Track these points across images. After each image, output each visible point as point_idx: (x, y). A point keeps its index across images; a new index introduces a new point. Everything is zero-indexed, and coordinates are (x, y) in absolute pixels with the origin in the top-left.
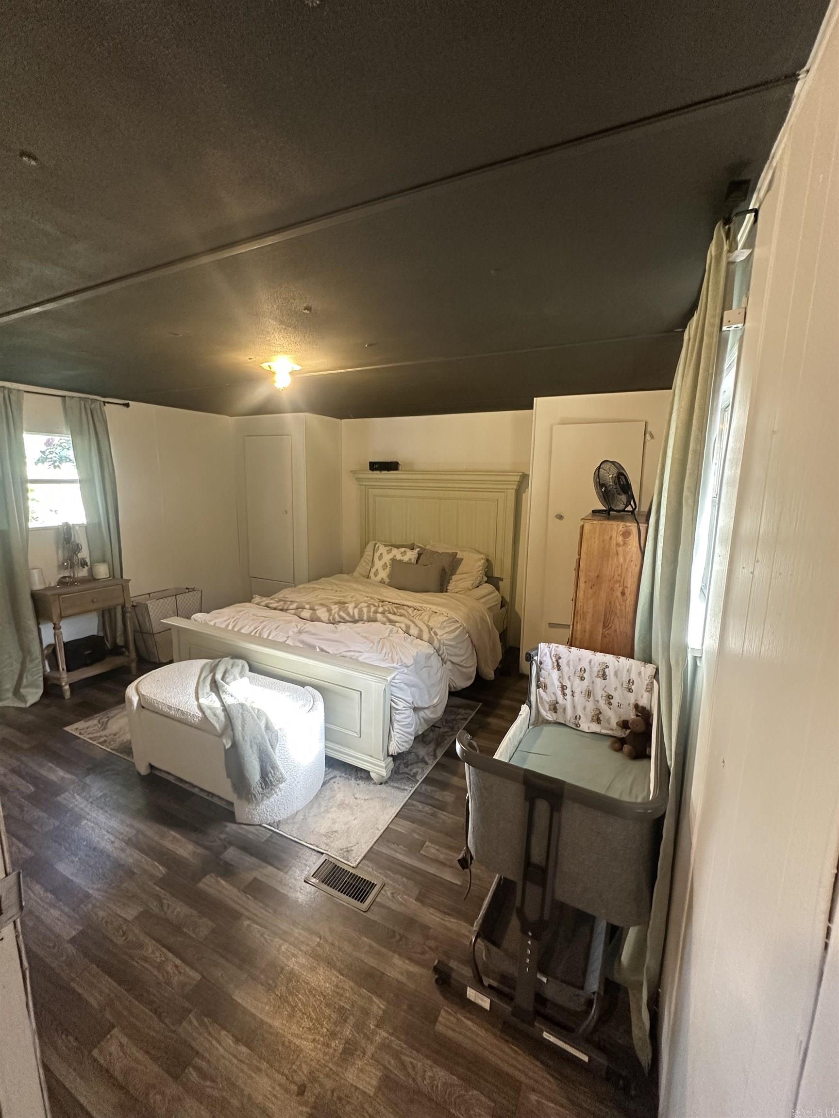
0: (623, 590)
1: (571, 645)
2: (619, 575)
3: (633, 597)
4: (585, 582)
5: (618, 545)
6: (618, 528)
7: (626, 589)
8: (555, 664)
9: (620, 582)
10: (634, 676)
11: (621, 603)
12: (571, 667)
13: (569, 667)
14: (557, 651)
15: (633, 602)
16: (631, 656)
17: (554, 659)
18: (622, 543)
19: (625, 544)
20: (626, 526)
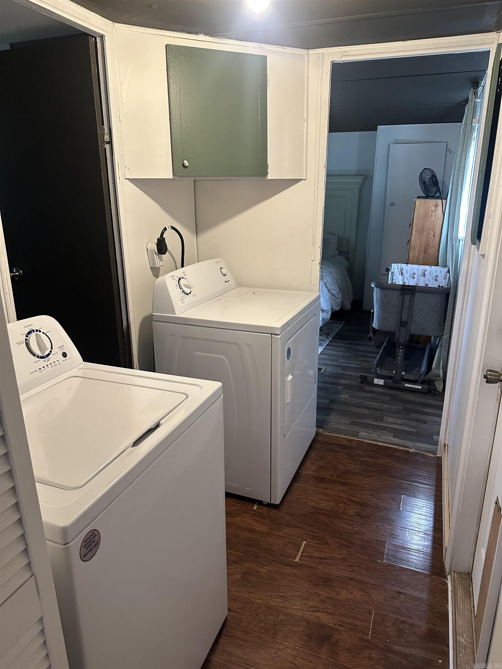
0: (434, 234)
1: (408, 264)
2: (432, 226)
3: (439, 237)
4: (416, 231)
5: (432, 211)
6: (433, 203)
7: (435, 233)
8: (400, 273)
9: (433, 230)
10: (438, 274)
11: (433, 240)
12: (408, 273)
13: (407, 273)
14: (401, 266)
15: (438, 240)
16: (437, 265)
17: (400, 271)
18: (434, 210)
19: (436, 210)
20: (436, 201)
